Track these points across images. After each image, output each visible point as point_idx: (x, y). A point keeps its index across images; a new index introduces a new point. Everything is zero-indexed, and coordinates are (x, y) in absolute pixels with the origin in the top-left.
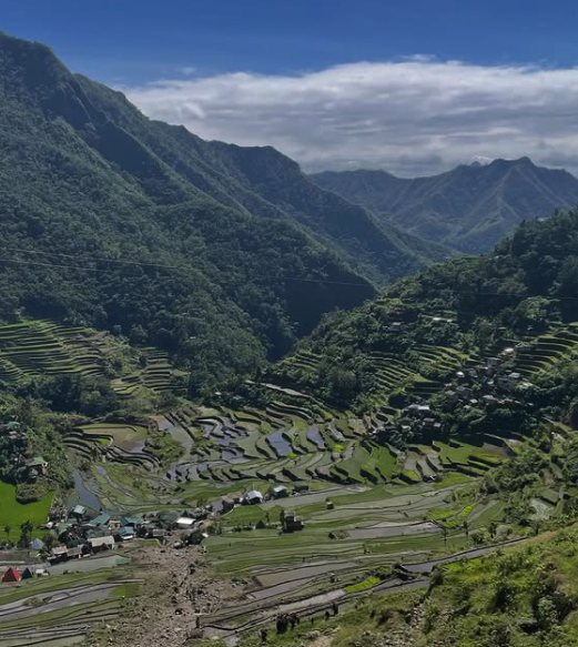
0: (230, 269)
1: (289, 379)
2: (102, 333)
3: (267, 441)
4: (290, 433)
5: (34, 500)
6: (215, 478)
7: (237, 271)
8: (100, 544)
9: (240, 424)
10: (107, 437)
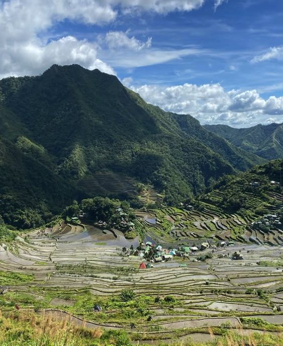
0: (178, 159)
1: (211, 201)
2: (133, 179)
3: (205, 223)
4: (214, 221)
5: (132, 238)
6: (187, 235)
7: (181, 159)
8: (168, 257)
9: (192, 216)
10: (141, 217)
